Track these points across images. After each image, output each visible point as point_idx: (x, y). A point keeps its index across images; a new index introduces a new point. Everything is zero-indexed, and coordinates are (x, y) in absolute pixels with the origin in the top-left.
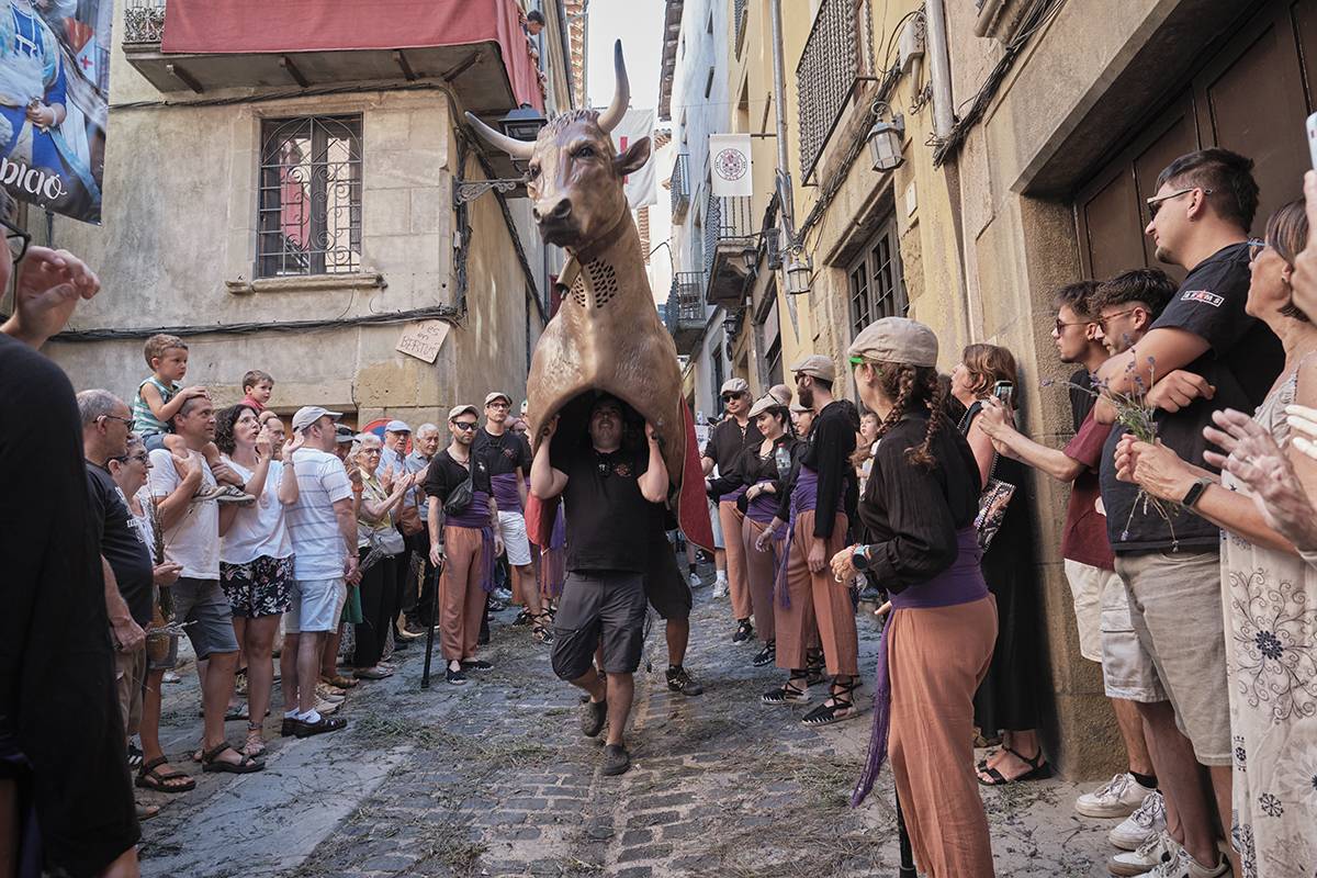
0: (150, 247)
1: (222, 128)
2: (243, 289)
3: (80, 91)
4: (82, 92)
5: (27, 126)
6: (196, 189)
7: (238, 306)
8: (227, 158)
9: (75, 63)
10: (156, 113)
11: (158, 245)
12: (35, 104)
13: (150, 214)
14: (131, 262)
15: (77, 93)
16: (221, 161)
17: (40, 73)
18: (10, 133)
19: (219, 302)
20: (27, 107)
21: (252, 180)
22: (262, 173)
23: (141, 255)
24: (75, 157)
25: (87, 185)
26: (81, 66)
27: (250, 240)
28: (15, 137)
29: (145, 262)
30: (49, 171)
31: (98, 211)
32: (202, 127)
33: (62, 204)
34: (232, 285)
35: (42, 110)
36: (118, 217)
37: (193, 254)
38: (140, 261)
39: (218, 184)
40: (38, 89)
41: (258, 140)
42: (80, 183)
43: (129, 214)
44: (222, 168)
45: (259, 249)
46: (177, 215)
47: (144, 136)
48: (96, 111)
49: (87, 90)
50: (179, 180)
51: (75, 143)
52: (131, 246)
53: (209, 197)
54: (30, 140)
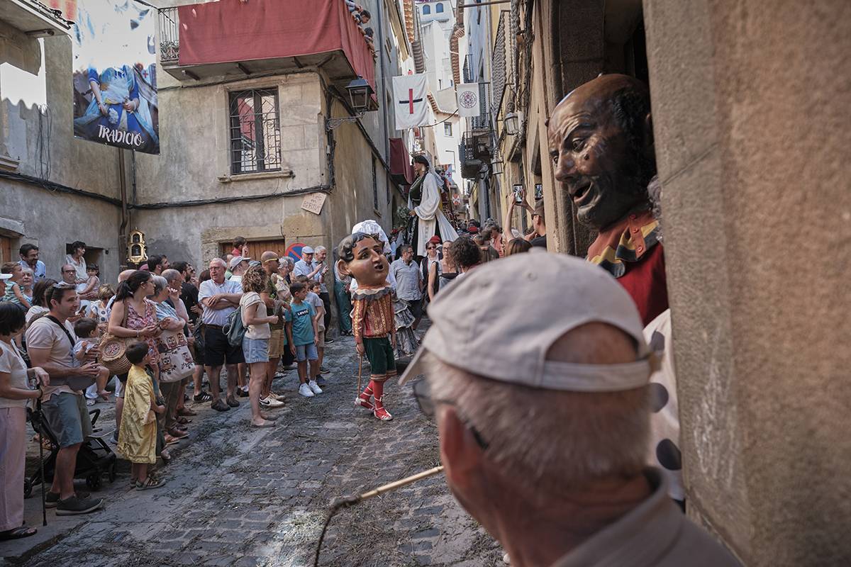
0: (181, 161)
1: (210, 98)
2: (226, 180)
3: (145, 89)
4: (145, 90)
5: (124, 112)
6: (200, 131)
7: (224, 188)
8: (213, 113)
9: (141, 76)
10: (178, 92)
11: (184, 160)
12: (126, 101)
13: (179, 144)
14: (172, 169)
15: (143, 91)
16: (211, 115)
17: (126, 85)
18: (117, 117)
19: (215, 187)
20: (123, 103)
21: (227, 124)
22: (231, 121)
23: (177, 165)
24: (145, 123)
25: (152, 136)
26: (144, 77)
27: (228, 155)
28: (119, 119)
29: (179, 168)
30: (135, 132)
31: (159, 148)
32: (200, 97)
33: (142, 148)
34: (221, 179)
35: (129, 103)
36: (164, 146)
37: (201, 163)
38: (176, 168)
39: (210, 127)
40: (126, 93)
41: (228, 103)
42: (149, 136)
43: (169, 145)
44: (211, 119)
45: (232, 160)
46: (192, 144)
47: (172, 104)
48: (153, 99)
49: (147, 88)
50: (192, 126)
51: (145, 116)
52: (172, 160)
53: (206, 134)
54: (126, 119)
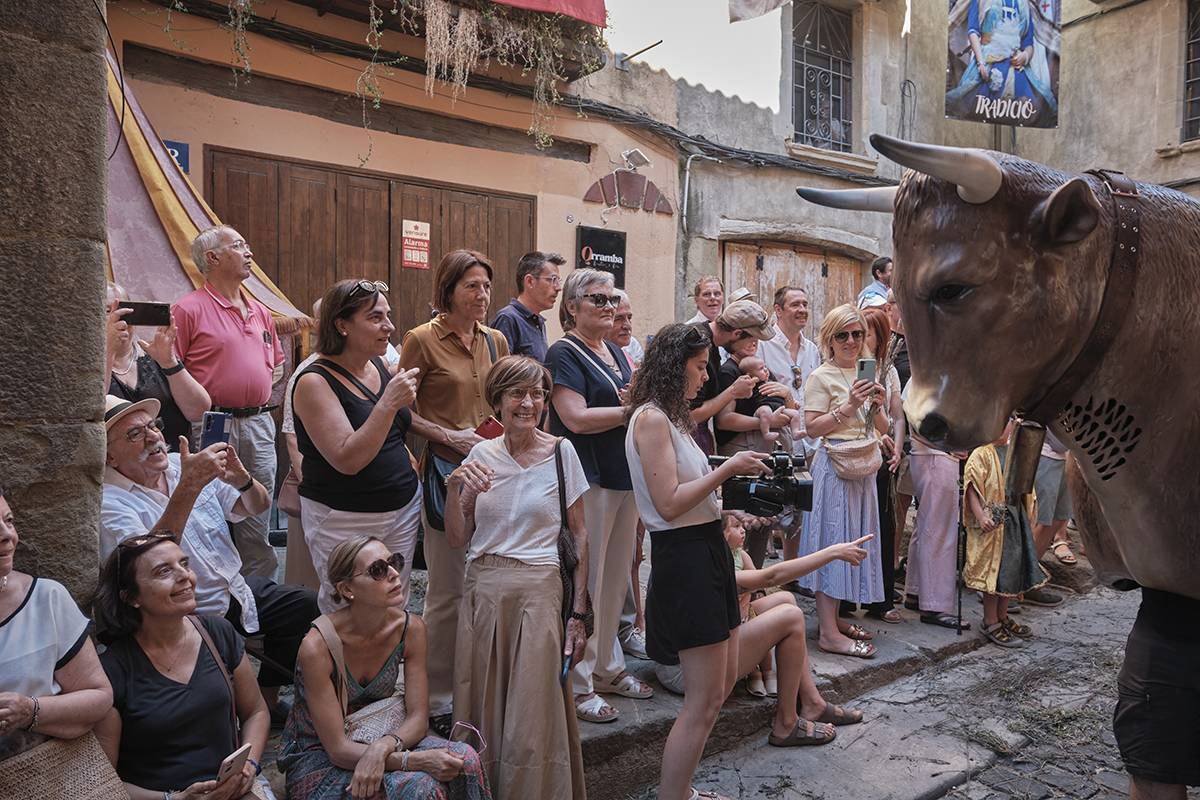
0: (1090, 132)
1: (1151, 19)
2: (1172, 153)
3: (1042, 30)
4: (1043, 29)
5: (1011, 70)
6: (1128, 78)
7: (1166, 168)
8: (1155, 44)
9: (1039, 11)
10: (1092, 23)
11: (1095, 130)
12: (1015, 54)
13: (1089, 106)
14: (1075, 147)
15: (1040, 33)
16: (1150, 48)
17: (1017, 29)
18: (1001, 80)
19: (1149, 167)
20: (1012, 57)
21: (1180, 58)
22: (1188, 48)
23: (1082, 140)
24: (1040, 82)
25: (1048, 101)
26: (1042, 10)
27: (1177, 110)
28: (1004, 82)
29: (1086, 145)
30: (1024, 98)
31: (1056, 117)
32: (1133, 22)
33: (1032, 120)
34: (1161, 151)
35: (1020, 55)
36: (1064, 113)
37: (1126, 131)
38: (1082, 144)
39: (1147, 68)
40: (1016, 41)
41: (1185, 19)
42: (1044, 102)
43: (1072, 110)
44: (1151, 54)
45: (1185, 117)
46: (1112, 102)
47: (1083, 45)
48: (1054, 42)
49: (1047, 28)
50: (1113, 73)
51: (1040, 72)
52: (1075, 134)
53: (1140, 80)
54: (1013, 80)
